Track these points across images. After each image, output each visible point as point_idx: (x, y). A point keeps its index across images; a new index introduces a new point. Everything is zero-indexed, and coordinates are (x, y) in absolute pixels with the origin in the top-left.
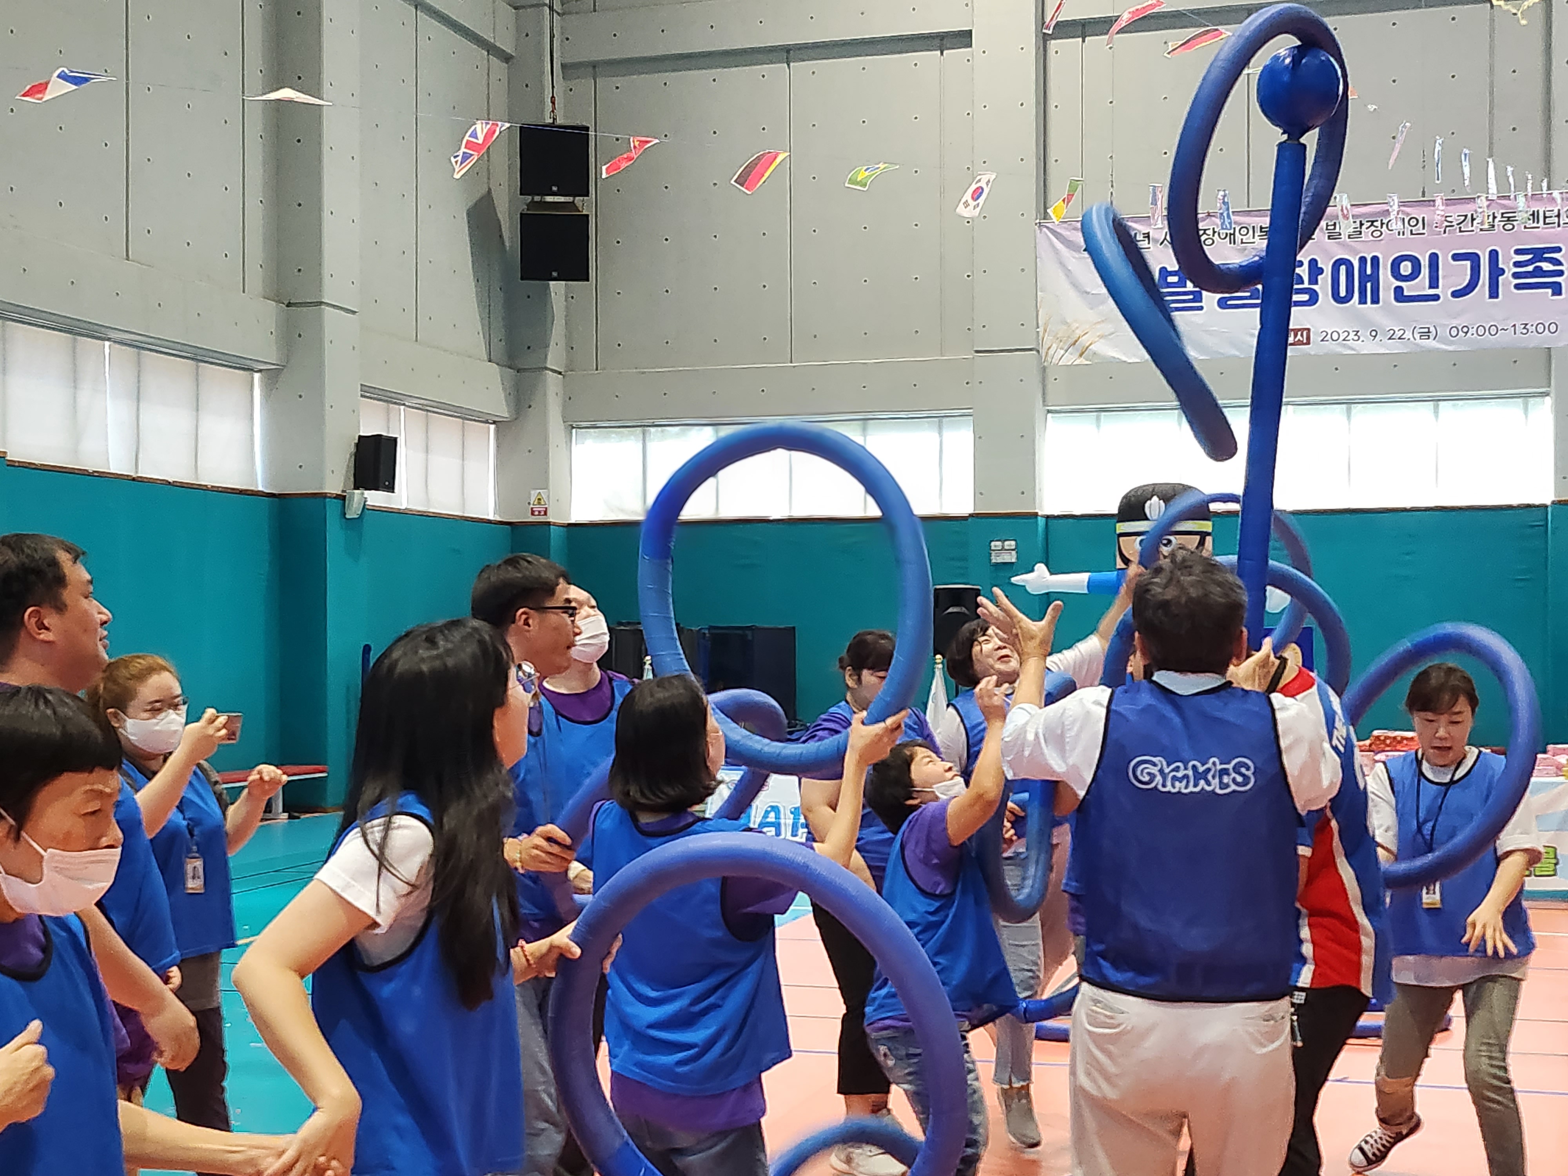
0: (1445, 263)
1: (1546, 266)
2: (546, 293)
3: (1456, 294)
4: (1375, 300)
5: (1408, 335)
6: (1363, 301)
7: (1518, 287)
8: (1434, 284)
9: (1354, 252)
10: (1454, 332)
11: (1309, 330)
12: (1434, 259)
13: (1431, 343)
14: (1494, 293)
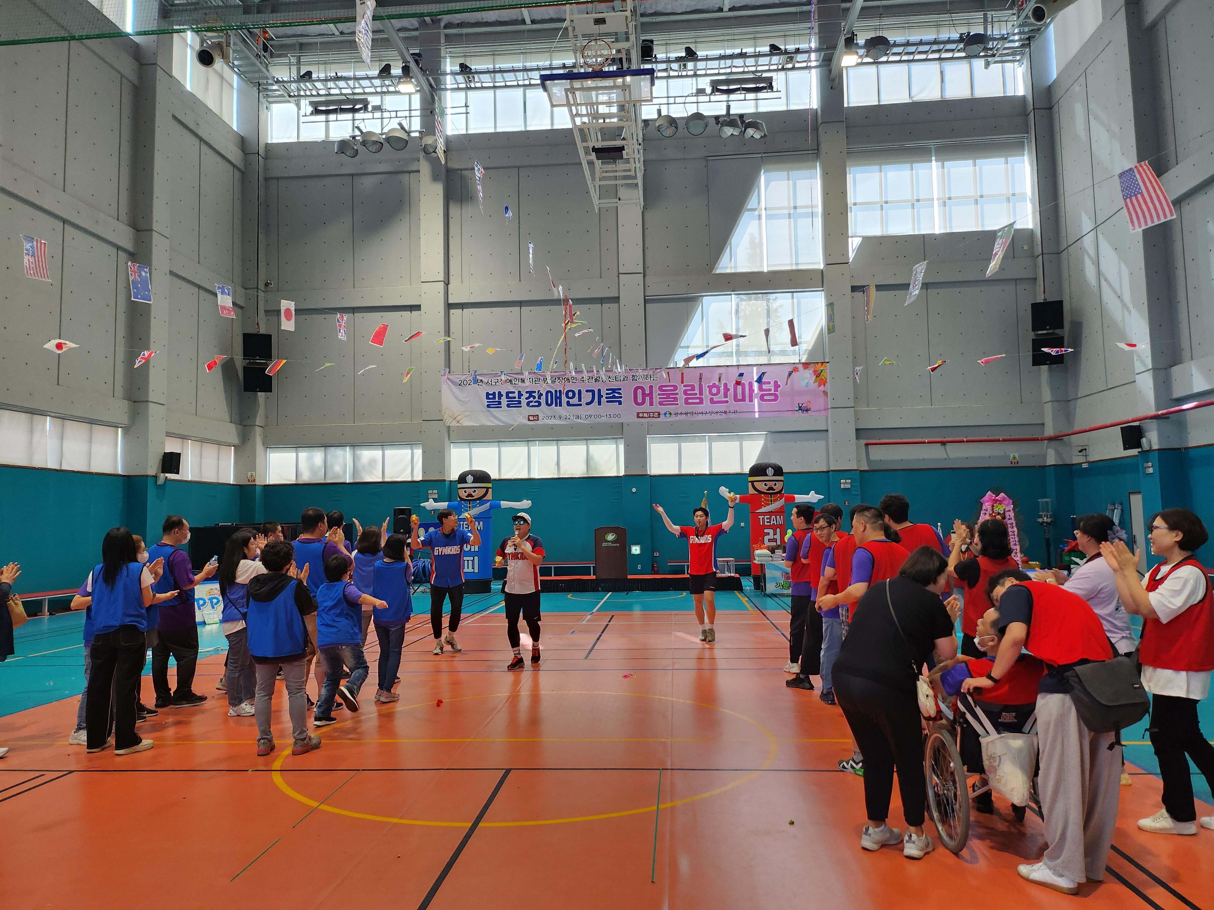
0: (584, 393)
1: (617, 395)
2: (256, 396)
3: (587, 404)
4: (561, 405)
5: (572, 418)
6: (556, 405)
7: (607, 402)
8: (580, 400)
9: (553, 388)
10: (587, 417)
11: (538, 415)
12: (580, 391)
13: (579, 421)
14: (600, 403)
